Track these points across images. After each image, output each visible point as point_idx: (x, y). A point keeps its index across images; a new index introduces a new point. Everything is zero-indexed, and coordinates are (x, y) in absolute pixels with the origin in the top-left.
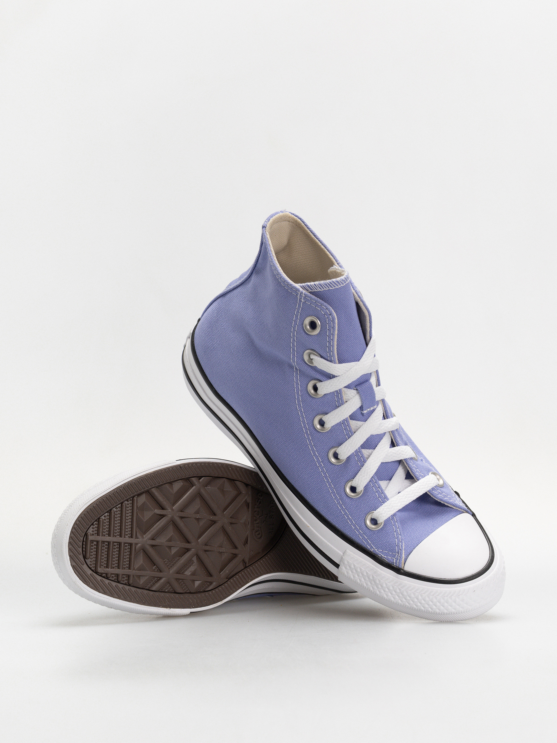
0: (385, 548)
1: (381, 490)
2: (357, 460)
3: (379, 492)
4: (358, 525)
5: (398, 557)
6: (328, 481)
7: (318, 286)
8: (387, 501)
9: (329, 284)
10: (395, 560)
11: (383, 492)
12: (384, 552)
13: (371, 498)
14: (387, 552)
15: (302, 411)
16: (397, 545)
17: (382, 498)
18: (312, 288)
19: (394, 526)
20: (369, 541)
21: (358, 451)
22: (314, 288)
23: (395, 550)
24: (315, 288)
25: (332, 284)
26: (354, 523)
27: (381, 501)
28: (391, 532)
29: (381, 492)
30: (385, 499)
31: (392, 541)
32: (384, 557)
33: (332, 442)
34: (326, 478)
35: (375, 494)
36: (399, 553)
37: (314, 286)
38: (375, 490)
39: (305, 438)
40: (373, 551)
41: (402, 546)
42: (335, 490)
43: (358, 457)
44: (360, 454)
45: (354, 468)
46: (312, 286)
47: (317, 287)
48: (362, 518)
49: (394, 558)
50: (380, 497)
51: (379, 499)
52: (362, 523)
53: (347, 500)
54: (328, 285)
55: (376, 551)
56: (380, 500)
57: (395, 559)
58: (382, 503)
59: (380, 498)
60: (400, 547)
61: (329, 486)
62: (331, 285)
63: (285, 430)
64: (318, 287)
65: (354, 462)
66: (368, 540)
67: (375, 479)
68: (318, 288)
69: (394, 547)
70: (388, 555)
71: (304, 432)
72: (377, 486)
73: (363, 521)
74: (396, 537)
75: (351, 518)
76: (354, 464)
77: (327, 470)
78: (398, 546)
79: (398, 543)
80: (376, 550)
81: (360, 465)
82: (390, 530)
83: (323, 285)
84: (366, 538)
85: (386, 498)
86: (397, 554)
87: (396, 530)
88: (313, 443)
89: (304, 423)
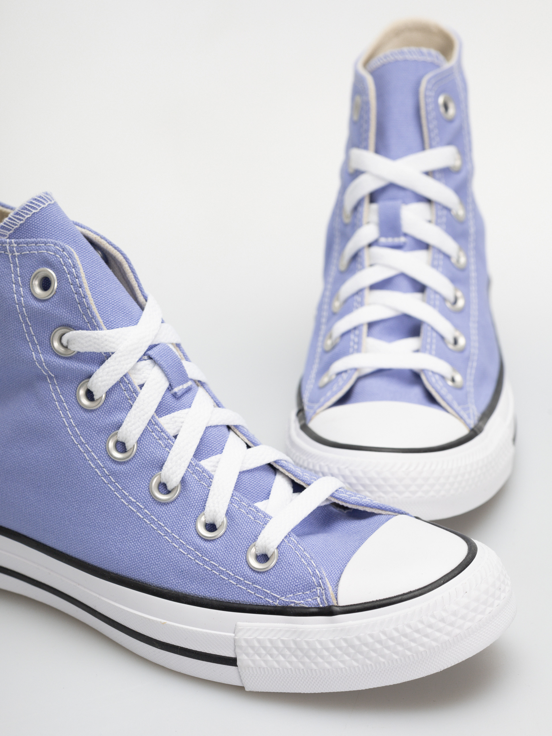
0: (296, 587)
1: (254, 507)
2: (198, 480)
3: (251, 512)
4: (240, 575)
5: (322, 591)
6: (166, 532)
7: (15, 217)
8: (269, 520)
9: (29, 206)
10: (318, 599)
11: (257, 510)
12: (297, 596)
13: (244, 525)
14: (301, 593)
15: (83, 443)
16: (312, 574)
17: (260, 519)
18: (9, 227)
19: (296, 551)
20: (267, 591)
21: (194, 465)
22: (11, 225)
23: (313, 584)
24: (14, 224)
25: (34, 203)
26: (233, 575)
27: (261, 523)
28: (295, 560)
29: (255, 510)
30: (266, 519)
31: (302, 571)
32: (300, 603)
33: (148, 470)
34: (162, 530)
35: (247, 518)
36: (320, 584)
37: (9, 222)
38: (244, 512)
39: (105, 485)
40: (279, 602)
41: (321, 572)
42: (183, 540)
43: (198, 475)
44: (198, 468)
45: (198, 494)
46: (7, 225)
47: (14, 221)
48: (241, 562)
49: (316, 597)
50: (256, 518)
51: (256, 522)
52: (244, 568)
53: (207, 545)
54: (27, 207)
55: (284, 601)
56: (259, 522)
57: (319, 597)
58: (263, 525)
59: (257, 520)
60: (319, 574)
61: (170, 539)
62: (33, 205)
63: (70, 490)
64: (16, 220)
65: (194, 485)
66: (265, 590)
67: (238, 496)
68: (16, 222)
69: (309, 580)
70: (305, 597)
71: (99, 476)
72: (245, 505)
73: (245, 565)
74: (306, 564)
75: (225, 570)
76: (196, 487)
77: (158, 517)
78: (315, 575)
79: (313, 570)
80: (283, 598)
81: (206, 485)
82: (293, 558)
83: (22, 212)
84: (260, 589)
85: (266, 516)
86: (318, 588)
87: (301, 554)
88: (120, 486)
89: (93, 460)
